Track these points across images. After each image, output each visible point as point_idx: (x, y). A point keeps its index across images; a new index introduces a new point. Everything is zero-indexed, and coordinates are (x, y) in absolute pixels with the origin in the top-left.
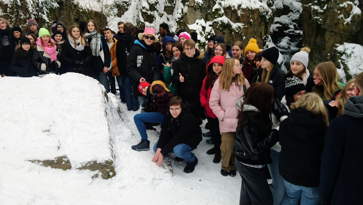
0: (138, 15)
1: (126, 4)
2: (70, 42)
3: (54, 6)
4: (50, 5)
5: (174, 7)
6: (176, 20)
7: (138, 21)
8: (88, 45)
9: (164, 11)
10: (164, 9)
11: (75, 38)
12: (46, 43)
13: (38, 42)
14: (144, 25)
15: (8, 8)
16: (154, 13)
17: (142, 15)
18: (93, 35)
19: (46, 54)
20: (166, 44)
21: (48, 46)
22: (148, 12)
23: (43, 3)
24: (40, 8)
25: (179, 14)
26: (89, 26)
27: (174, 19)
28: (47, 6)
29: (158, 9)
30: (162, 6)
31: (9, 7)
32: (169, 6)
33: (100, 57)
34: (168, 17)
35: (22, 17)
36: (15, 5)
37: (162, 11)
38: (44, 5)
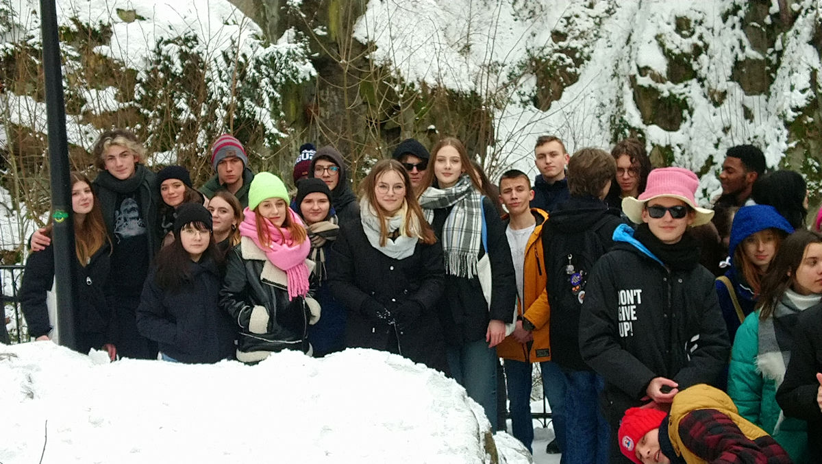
0: (618, 98)
1: (573, 57)
2: (365, 225)
3: (300, 76)
4: (284, 71)
5: (774, 62)
6: (783, 116)
7: (617, 122)
8: (432, 239)
9: (732, 79)
10: (729, 73)
11: (383, 212)
12: (275, 226)
13: (247, 227)
14: (640, 139)
15: (138, 85)
16: (686, 90)
17: (634, 98)
18: (457, 196)
19: (274, 270)
20: (751, 241)
21: (281, 241)
22: (660, 86)
23: (261, 63)
24: (248, 83)
25: (796, 91)
26: (442, 160)
27: (773, 111)
28: (275, 74)
29: (703, 73)
30: (725, 59)
31: (140, 81)
32: (756, 62)
33: (476, 283)
34: (748, 105)
35: (183, 117)
36: (161, 75)
37: (723, 79)
38: (263, 71)
